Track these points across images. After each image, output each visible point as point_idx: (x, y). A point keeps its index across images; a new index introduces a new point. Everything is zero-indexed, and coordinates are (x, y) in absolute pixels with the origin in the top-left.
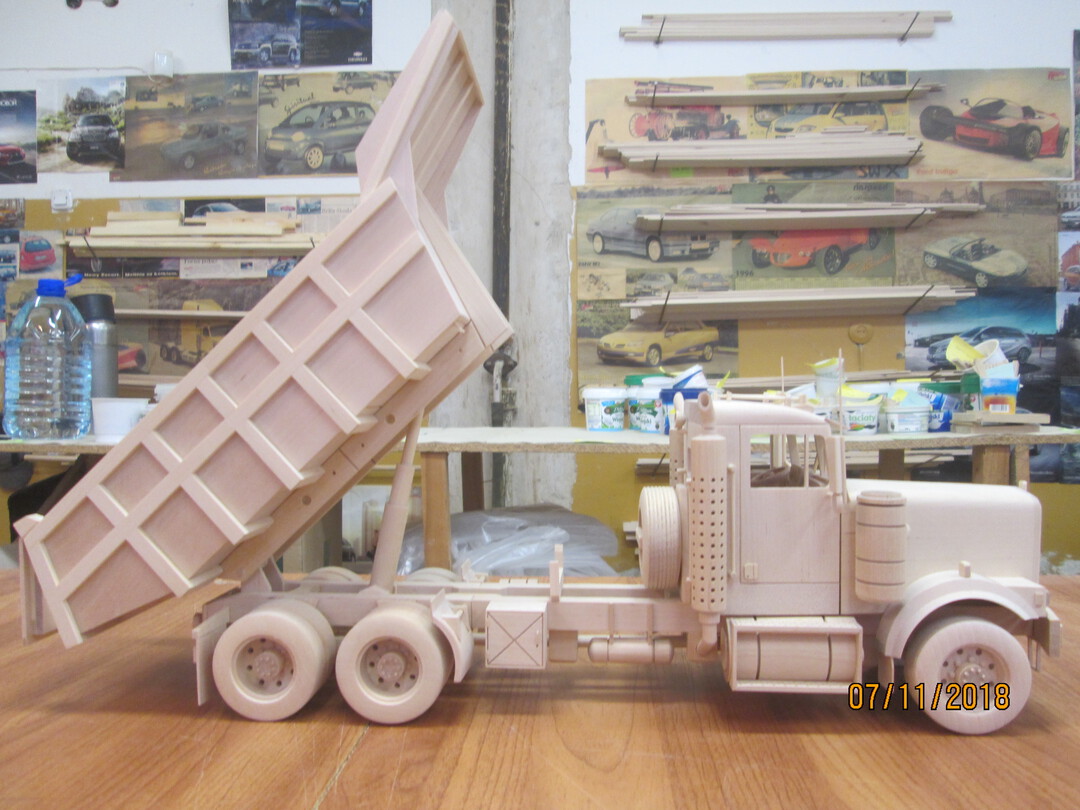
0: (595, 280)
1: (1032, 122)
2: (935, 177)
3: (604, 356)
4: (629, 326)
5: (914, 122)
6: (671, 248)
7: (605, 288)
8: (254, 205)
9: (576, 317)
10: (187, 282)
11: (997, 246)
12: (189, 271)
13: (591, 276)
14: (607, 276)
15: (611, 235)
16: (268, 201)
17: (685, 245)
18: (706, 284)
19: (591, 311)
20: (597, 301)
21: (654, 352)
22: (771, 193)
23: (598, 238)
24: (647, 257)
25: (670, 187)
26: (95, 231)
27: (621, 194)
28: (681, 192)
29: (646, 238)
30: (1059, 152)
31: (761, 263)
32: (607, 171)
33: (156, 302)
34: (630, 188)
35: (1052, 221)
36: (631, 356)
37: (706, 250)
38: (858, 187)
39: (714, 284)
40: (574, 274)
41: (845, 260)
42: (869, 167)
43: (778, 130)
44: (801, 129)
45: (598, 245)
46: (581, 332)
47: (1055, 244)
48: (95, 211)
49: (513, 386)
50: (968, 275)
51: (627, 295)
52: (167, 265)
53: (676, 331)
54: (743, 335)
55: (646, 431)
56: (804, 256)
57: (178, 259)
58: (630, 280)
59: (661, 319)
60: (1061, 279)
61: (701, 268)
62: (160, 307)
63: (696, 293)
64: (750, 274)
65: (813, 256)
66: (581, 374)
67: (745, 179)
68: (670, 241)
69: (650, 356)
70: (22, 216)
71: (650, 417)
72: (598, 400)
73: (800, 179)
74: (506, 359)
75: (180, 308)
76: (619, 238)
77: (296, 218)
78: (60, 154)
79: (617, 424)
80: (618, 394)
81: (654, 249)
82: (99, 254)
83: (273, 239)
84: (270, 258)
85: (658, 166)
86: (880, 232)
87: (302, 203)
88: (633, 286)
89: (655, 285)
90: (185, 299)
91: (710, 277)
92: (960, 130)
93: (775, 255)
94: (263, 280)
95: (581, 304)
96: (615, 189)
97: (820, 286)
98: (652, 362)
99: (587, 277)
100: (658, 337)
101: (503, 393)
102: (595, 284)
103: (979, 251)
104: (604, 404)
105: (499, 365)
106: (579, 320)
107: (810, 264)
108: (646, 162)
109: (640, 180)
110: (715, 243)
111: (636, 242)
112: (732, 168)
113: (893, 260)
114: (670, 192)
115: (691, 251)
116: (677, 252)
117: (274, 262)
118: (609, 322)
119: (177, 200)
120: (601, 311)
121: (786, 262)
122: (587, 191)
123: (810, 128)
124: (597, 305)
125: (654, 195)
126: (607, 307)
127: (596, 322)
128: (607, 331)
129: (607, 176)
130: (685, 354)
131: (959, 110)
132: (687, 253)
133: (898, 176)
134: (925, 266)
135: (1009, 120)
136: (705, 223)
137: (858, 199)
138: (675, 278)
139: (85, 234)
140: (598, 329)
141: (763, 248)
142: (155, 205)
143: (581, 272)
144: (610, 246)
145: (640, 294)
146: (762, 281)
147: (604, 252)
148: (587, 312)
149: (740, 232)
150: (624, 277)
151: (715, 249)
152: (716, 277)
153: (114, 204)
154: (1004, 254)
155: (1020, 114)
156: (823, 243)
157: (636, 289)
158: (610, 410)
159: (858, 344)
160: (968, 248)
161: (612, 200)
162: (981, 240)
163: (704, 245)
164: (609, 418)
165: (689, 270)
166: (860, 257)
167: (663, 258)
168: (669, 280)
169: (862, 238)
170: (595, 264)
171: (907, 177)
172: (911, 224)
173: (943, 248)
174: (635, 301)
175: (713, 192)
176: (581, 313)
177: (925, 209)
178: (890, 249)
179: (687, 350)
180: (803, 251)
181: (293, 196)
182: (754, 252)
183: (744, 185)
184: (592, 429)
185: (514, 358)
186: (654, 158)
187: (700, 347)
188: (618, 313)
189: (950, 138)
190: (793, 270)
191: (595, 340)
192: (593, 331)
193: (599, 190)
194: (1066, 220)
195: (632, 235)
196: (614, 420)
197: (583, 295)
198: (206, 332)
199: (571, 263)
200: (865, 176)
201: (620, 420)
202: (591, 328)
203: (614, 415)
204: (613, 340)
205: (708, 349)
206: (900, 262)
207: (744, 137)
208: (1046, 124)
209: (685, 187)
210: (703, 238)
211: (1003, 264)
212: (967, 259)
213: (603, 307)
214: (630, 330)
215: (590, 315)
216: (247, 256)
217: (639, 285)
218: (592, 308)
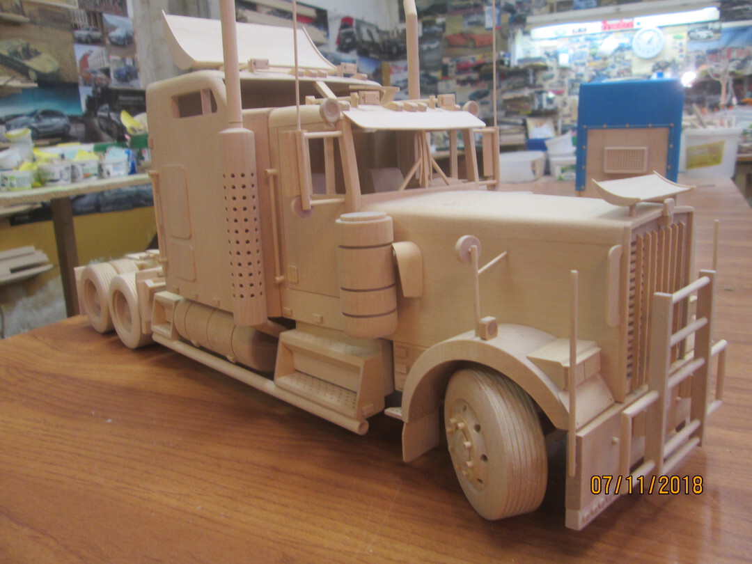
11: (38, 50)
35: (68, 36)
47: (73, 52)
50: (24, 71)
60: (80, 78)
103: (29, 53)
154: (45, 56)
160: (20, 50)
162: (28, 45)
173: (2, 49)
194: (77, 36)
211: (44, 63)
212: (21, 58)
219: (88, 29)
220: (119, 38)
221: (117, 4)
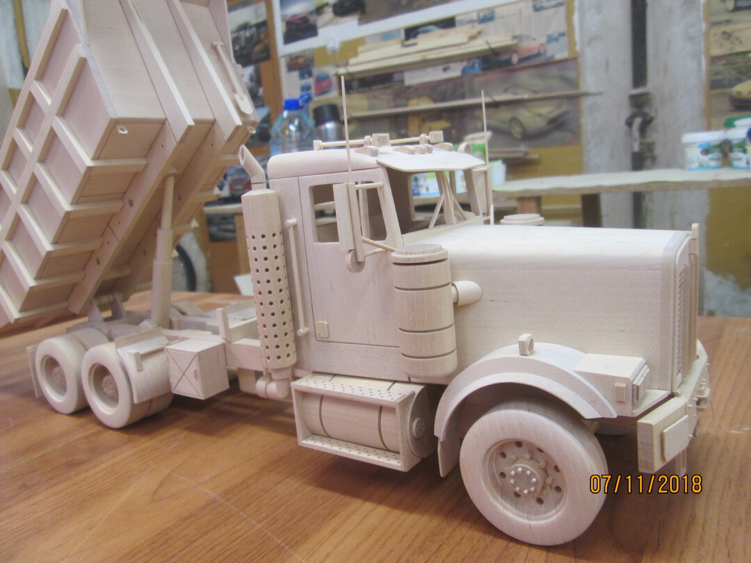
0: (727, 35)
3: (736, 103)
7: (737, 42)
8: (448, 23)
9: (709, 72)
10: (409, 87)
12: (411, 79)
13: (724, 33)
14: (740, 30)
16: (458, 19)
19: (725, 64)
20: (730, 55)
26: (352, 61)
33: (392, 104)
40: (707, 34)
45: (730, 4)
46: (715, 84)
48: (351, 48)
49: (652, 137)
52: (396, 77)
55: (737, 168)
57: (402, 72)
62: (396, 106)
66: (713, 121)
70: (312, 60)
71: (741, 155)
72: (694, 143)
74: (644, 115)
75: (406, 105)
77: (478, 27)
78: (329, 14)
79: (713, 164)
80: (715, 136)
82: (356, 77)
83: (463, 47)
84: (462, 61)
87: (482, 15)
90: (408, 99)
94: (457, 78)
95: (714, 60)
99: (720, 34)
101: (641, 144)
102: (728, 39)
104: (700, 146)
105: (638, 121)
106: (713, 74)
117: (465, 64)
118: (741, 73)
119: (398, 30)
120: (733, 63)
124: (730, 58)
126: (740, 59)
127: (728, 74)
128: (739, 81)
139: (347, 64)
140: (730, 80)
142: (386, 36)
143: (713, 31)
144: (742, 3)
147: (736, 9)
148: (720, 66)
153: (361, 41)
158: (706, 151)
164: (706, 158)
170: (728, 21)
176: (715, 68)
181: (475, 11)
184: (690, 169)
185: (652, 114)
188: (750, 63)
191: (727, 90)
192: (726, 82)
196: (711, 159)
197: (716, 51)
198: (424, 120)
199: (704, 25)
201: (717, 159)
202: (723, 79)
203: (710, 156)
204: (745, 88)
213: (735, 59)
215: (723, 68)
216: (446, 62)
218: (724, 62)
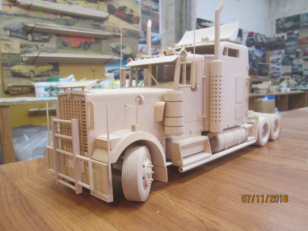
1: (133, 14)
2: (111, 25)
3: (13, 74)
4: (22, 63)
5: (106, 8)
6: (36, 37)
7: (12, 49)
11: (126, 46)
13: (6, 44)
14: (13, 45)
15: (13, 30)
17: (40, 37)
18: (48, 50)
19: (7, 57)
20: (9, 54)
21: (32, 73)
22: (67, 23)
23: (8, 31)
24: (27, 39)
25: (34, 16)
27: (16, 15)
28: (38, 18)
29: (26, 32)
30: (138, 22)
31: (65, 45)
32: (10, 6)
34: (19, 14)
35: (136, 41)
36: (24, 74)
37: (47, 39)
38: (92, 25)
39: (51, 51)
41: (89, 47)
42: (95, 19)
43: (69, 3)
44: (75, 4)
45: (8, 33)
46: (4, 65)
47: (138, 47)
50: (119, 53)
51: (21, 52)
53: (39, 66)
54: (61, 68)
56: (78, 44)
58: (21, 47)
59: (34, 61)
61: (46, 45)
63: (45, 53)
64: (62, 48)
65: (80, 44)
66: (5, 81)
67: (59, 17)
68: (35, 35)
69: (30, 74)
73: (75, 20)
76: (16, 31)
79: (48, 95)
81: (30, 37)
85: (31, 7)
86: (98, 39)
88: (22, 49)
89: (31, 49)
91: (49, 48)
92: (117, 13)
93: (69, 43)
95: (2, 55)
96: (13, 13)
97: (83, 53)
98: (31, 76)
99: (4, 45)
100: (33, 68)
102: (8, 47)
106: (2, 60)
107: (79, 47)
108: (26, 5)
109: (23, 11)
110: (50, 37)
111: (23, 33)
112: (55, 12)
113: (101, 48)
114: (34, 17)
115: (43, 39)
116: (37, 39)
118: (14, 62)
120: (11, 57)
121: (73, 45)
122: (2, 12)
123: (78, 4)
124: (9, 55)
125: (28, 18)
126: (13, 56)
127: (9, 61)
128: (14, 65)
129: (10, 8)
130: (42, 74)
131: (116, 7)
132: (41, 39)
133: (102, 23)
134: (109, 50)
135: (128, 12)
136: (48, 30)
137: (92, 28)
138: (38, 48)
140: (10, 64)
141: (66, 40)
144: (13, 34)
145: (25, 52)
146: (66, 51)
147: (11, 36)
148: (5, 57)
149: (59, 34)
150: (19, 46)
151: (51, 39)
152: (51, 48)
154: (127, 48)
155: (130, 11)
156: (83, 41)
157: (24, 50)
159: (93, 72)
160: (119, 46)
161: (12, 17)
163: (46, 37)
165: (42, 45)
166: (93, 46)
167: (33, 40)
168: (35, 48)
169: (93, 40)
170: (7, 40)
171: (104, 23)
172: (106, 38)
173: (113, 45)
174: (25, 54)
175: (49, 20)
176: (3, 58)
177: (111, 34)
178: (101, 44)
179: (43, 72)
180: (77, 42)
182: (63, 42)
183: (58, 19)
186: (30, 4)
187: (47, 71)
188: (17, 59)
189: (114, 14)
190: (75, 48)
191: (10, 68)
192: (9, 64)
193: (7, 12)
194: (140, 41)
195: (21, 31)
197: (3, 51)
200: (93, 22)
202: (7, 63)
204: (17, 68)
205: (50, 72)
206: (103, 49)
207: (58, 3)
208: (135, 15)
209: (39, 17)
210: (46, 35)
211: (127, 51)
212: (119, 49)
213: (11, 56)
214: (23, 65)
215: (7, 58)
217: (25, 49)
218: (7, 56)
219: (144, 38)
220: (155, 41)
221: (155, 29)
